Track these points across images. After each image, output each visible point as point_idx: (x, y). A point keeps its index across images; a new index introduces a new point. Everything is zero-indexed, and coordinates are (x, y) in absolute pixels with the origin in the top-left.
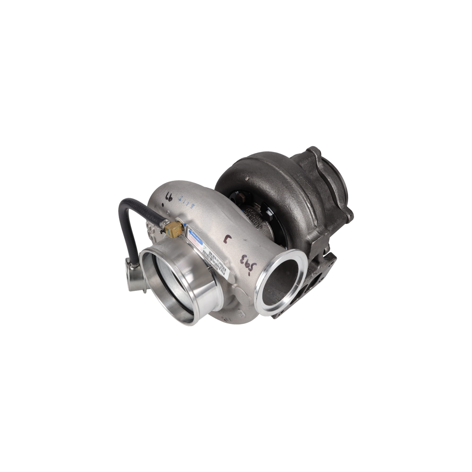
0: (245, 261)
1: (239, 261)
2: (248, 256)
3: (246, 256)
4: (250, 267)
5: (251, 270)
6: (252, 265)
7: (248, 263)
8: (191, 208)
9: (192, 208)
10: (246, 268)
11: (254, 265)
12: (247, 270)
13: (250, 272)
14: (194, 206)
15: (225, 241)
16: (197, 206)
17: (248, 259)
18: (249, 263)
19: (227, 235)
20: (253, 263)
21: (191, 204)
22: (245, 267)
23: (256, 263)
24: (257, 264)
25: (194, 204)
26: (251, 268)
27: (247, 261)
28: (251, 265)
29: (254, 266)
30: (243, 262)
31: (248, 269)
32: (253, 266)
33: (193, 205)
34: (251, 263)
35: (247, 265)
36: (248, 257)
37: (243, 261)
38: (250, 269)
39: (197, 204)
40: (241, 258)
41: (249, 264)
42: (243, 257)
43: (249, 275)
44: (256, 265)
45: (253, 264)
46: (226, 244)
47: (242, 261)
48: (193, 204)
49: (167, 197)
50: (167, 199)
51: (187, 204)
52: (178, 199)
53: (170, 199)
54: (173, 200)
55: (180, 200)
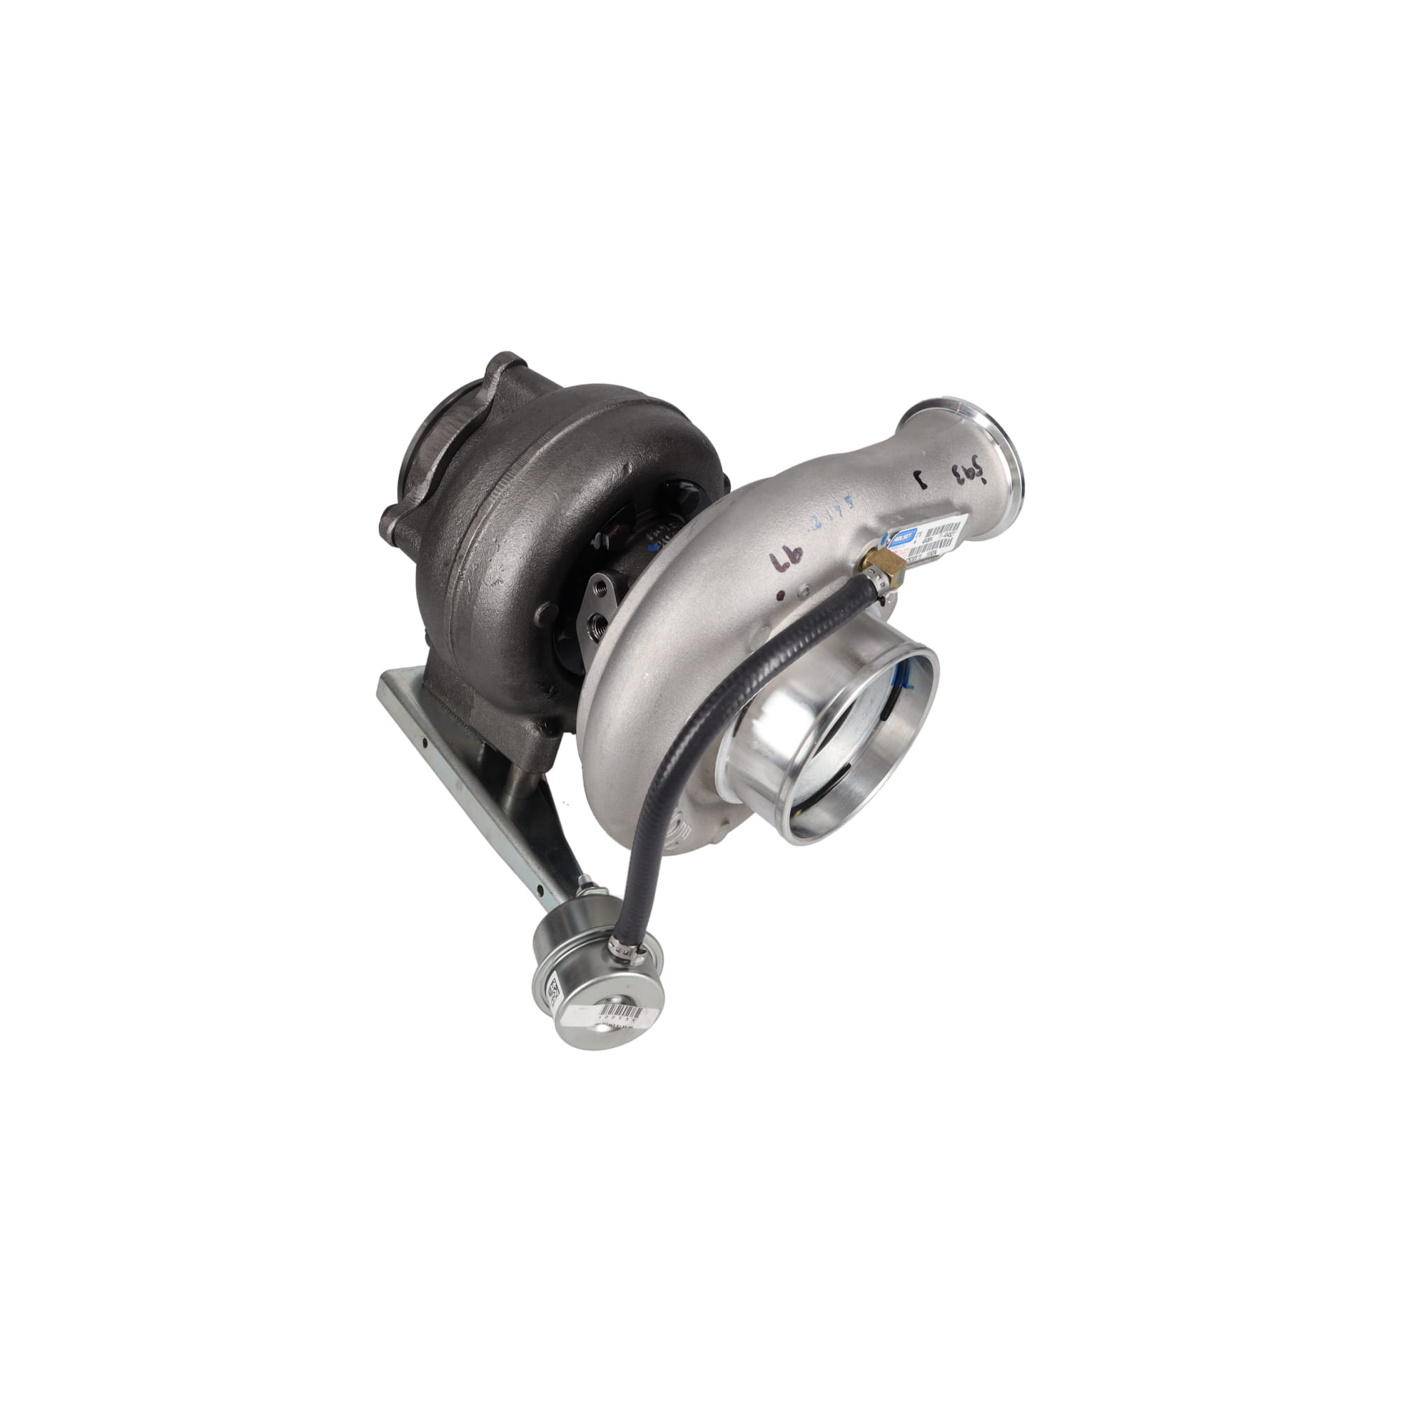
0: (962, 475)
1: (958, 485)
2: (957, 464)
3: (957, 467)
4: (976, 471)
5: (981, 473)
6: (973, 465)
7: (968, 471)
8: (851, 507)
9: (853, 506)
10: (974, 479)
11: (975, 461)
12: (977, 480)
13: (983, 476)
14: (851, 499)
15: (924, 486)
16: (854, 492)
17: (963, 467)
19: (913, 475)
20: (971, 461)
21: (844, 503)
22: (972, 480)
24: (976, 454)
26: (978, 470)
27: (964, 470)
28: (974, 468)
30: (962, 479)
31: (975, 477)
32: (978, 463)
33: (848, 499)
34: (969, 465)
35: (970, 474)
36: (959, 464)
37: (961, 477)
38: (978, 472)
40: (955, 478)
41: (970, 469)
42: (955, 472)
43: (984, 481)
44: (977, 456)
46: (928, 488)
47: (960, 480)
49: (781, 564)
50: (786, 566)
51: (838, 512)
52: (815, 529)
53: (795, 555)
54: (803, 549)
55: (819, 526)
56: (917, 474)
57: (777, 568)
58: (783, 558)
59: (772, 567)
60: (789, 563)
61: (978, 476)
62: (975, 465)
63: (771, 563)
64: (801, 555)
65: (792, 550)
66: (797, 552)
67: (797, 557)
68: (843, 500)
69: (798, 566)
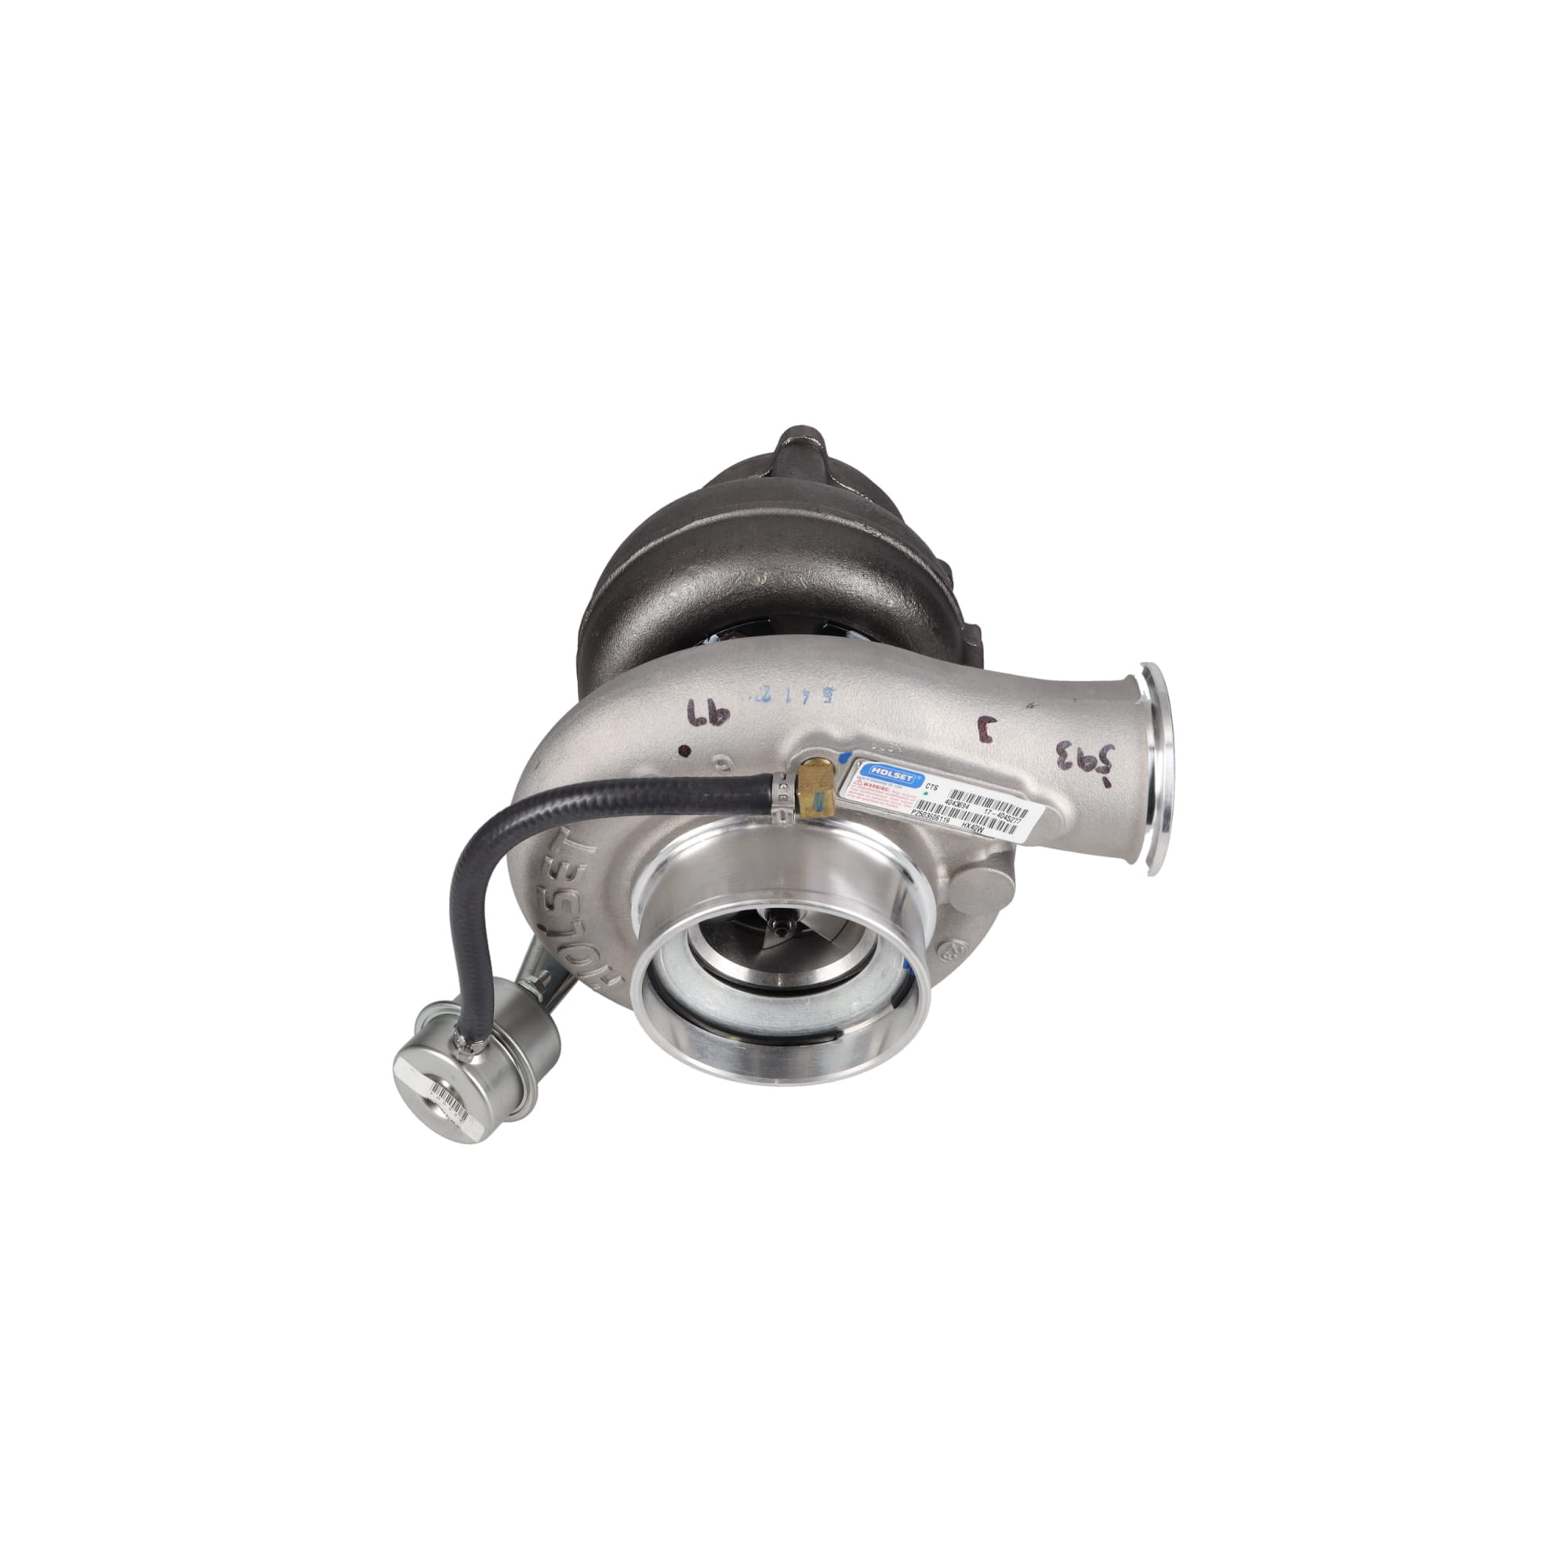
0: (1072, 756)
1: (1056, 768)
2: (1072, 741)
3: (1068, 744)
4: (1100, 764)
5: (1107, 770)
6: (1100, 756)
7: (1084, 758)
8: (826, 702)
9: (829, 702)
10: (1090, 773)
11: (1107, 751)
12: (1095, 777)
13: (1108, 776)
14: (834, 693)
15: (985, 738)
16: (844, 689)
17: (1079, 749)
18: (1089, 756)
19: (977, 719)
20: (1101, 747)
21: (820, 693)
22: (1083, 772)
23: (1107, 744)
24: (1114, 745)
25: (830, 686)
26: (1104, 765)
27: (1080, 754)
28: (1098, 758)
29: (1110, 755)
30: (1068, 763)
31: (1094, 771)
32: (1107, 757)
33: (829, 692)
34: (1093, 751)
35: (1085, 763)
36: (1075, 743)
37: (1067, 761)
38: (1103, 767)
39: (838, 682)
40: (1056, 757)
41: (1090, 758)
42: (1061, 749)
43: (1107, 784)
44: (1114, 748)
45: (1103, 749)
46: (991, 744)
47: (1063, 762)
48: (827, 689)
49: (697, 715)
50: (702, 721)
51: (803, 698)
52: (758, 700)
53: (718, 716)
54: (732, 714)
55: (766, 700)
56: (983, 722)
57: (689, 717)
58: (702, 711)
59: (686, 714)
60: (706, 720)
61: (1098, 770)
62: (1103, 757)
63: (686, 708)
64: (725, 719)
65: (718, 707)
66: (722, 713)
67: (720, 719)
68: (821, 690)
69: (715, 728)
